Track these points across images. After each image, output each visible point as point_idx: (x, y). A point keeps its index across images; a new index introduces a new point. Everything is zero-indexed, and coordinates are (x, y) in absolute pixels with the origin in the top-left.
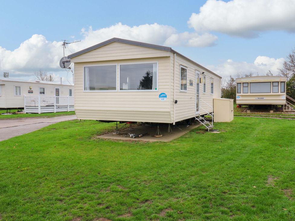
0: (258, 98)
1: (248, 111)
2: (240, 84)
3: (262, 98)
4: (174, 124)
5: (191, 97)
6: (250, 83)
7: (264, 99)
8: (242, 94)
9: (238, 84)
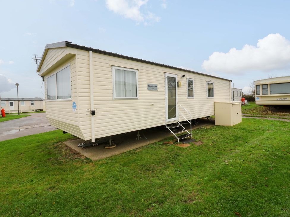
0: (280, 99)
1: (269, 111)
2: (259, 86)
3: (284, 99)
4: (93, 141)
5: (153, 103)
6: (270, 84)
7: (287, 100)
8: (261, 95)
9: (258, 86)
